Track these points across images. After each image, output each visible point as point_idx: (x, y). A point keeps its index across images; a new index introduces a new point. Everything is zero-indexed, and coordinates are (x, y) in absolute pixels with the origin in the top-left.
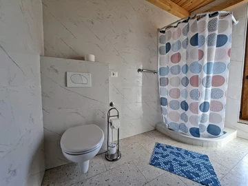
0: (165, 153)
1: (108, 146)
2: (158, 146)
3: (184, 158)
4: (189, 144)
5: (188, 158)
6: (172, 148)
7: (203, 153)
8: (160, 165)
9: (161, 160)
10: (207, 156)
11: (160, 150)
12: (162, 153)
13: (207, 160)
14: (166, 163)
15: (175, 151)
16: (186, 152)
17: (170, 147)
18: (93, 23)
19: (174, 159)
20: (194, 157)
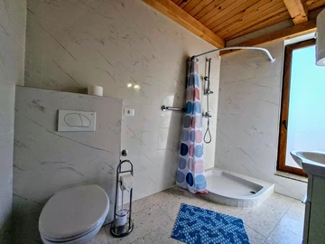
0: (192, 220)
1: (115, 214)
2: (184, 208)
3: (214, 225)
4: (221, 204)
5: (220, 224)
6: (202, 211)
7: (237, 217)
8: (184, 237)
9: (187, 230)
10: (241, 221)
11: (186, 215)
12: (188, 220)
13: (242, 226)
14: (192, 234)
15: (205, 215)
16: (218, 216)
17: (198, 209)
18: (103, 43)
19: (203, 228)
20: (227, 223)
